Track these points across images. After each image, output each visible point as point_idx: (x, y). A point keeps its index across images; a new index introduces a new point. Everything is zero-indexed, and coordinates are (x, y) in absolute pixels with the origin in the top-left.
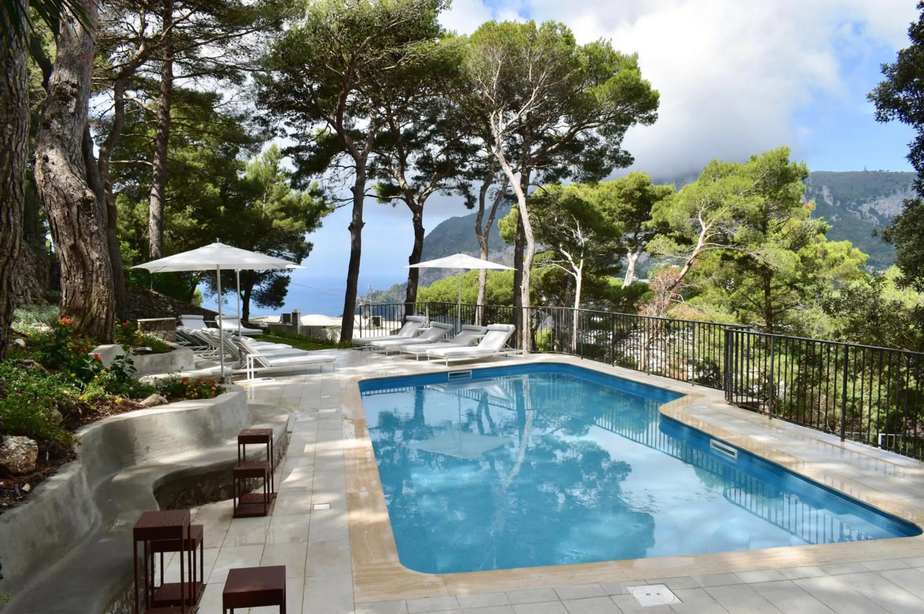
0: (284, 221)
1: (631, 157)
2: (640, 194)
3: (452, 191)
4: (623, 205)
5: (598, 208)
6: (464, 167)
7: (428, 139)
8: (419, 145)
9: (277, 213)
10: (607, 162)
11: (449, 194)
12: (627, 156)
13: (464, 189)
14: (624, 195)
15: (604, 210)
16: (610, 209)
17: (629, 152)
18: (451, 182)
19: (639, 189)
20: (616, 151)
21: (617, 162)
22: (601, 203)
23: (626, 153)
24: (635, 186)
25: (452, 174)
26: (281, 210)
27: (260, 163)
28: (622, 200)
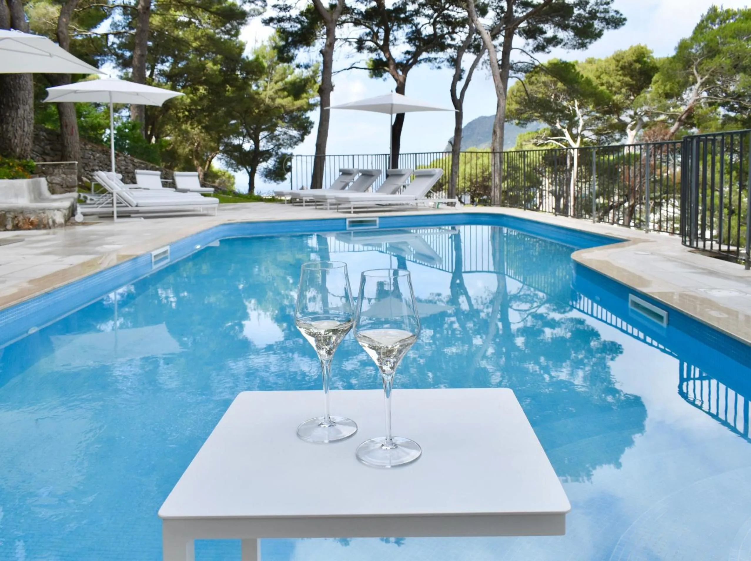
0: (285, 100)
1: (623, 17)
2: (640, 66)
3: (441, 65)
4: (621, 78)
5: (595, 82)
6: (453, 39)
7: (417, 13)
8: (408, 20)
9: (280, 93)
10: (597, 25)
11: (439, 68)
12: (618, 16)
13: (455, 62)
14: (623, 68)
15: (602, 84)
16: (608, 82)
17: (621, 12)
18: (441, 55)
19: (638, 61)
20: (606, 11)
21: (608, 24)
22: (599, 77)
23: (617, 12)
24: (634, 58)
25: (443, 47)
26: (284, 89)
27: (266, 47)
28: (620, 73)
